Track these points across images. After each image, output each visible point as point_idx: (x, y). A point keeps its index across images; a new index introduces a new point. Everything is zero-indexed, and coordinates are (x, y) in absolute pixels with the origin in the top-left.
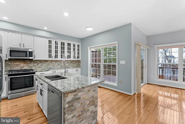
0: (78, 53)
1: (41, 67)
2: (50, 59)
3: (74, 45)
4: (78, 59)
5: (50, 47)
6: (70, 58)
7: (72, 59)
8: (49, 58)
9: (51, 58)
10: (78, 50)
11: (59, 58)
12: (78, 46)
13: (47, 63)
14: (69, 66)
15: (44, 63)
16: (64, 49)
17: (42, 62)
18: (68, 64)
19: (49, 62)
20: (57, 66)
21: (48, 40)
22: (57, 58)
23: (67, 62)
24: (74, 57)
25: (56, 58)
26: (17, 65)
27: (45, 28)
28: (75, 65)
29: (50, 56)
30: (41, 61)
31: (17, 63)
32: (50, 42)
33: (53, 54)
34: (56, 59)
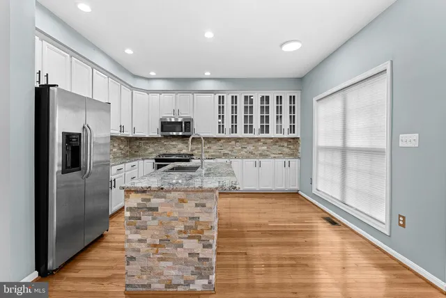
0: (292, 119)
1: (210, 150)
2: (221, 135)
3: (279, 99)
4: (292, 135)
5: (221, 109)
6: (267, 132)
7: (273, 133)
8: (219, 132)
9: (223, 132)
10: (292, 109)
11: (240, 133)
12: (292, 99)
13: (220, 143)
14: (268, 153)
15: (214, 143)
16: (251, 112)
17: (209, 142)
18: (265, 148)
19: (222, 141)
20: (240, 150)
21: (217, 95)
22: (236, 132)
23: (265, 143)
24: (280, 129)
25: (232, 133)
26: (175, 147)
27: (208, 74)
28: (286, 150)
29: (221, 128)
30: (208, 140)
31: (174, 143)
32: (221, 99)
33: (228, 124)
34: (234, 135)
